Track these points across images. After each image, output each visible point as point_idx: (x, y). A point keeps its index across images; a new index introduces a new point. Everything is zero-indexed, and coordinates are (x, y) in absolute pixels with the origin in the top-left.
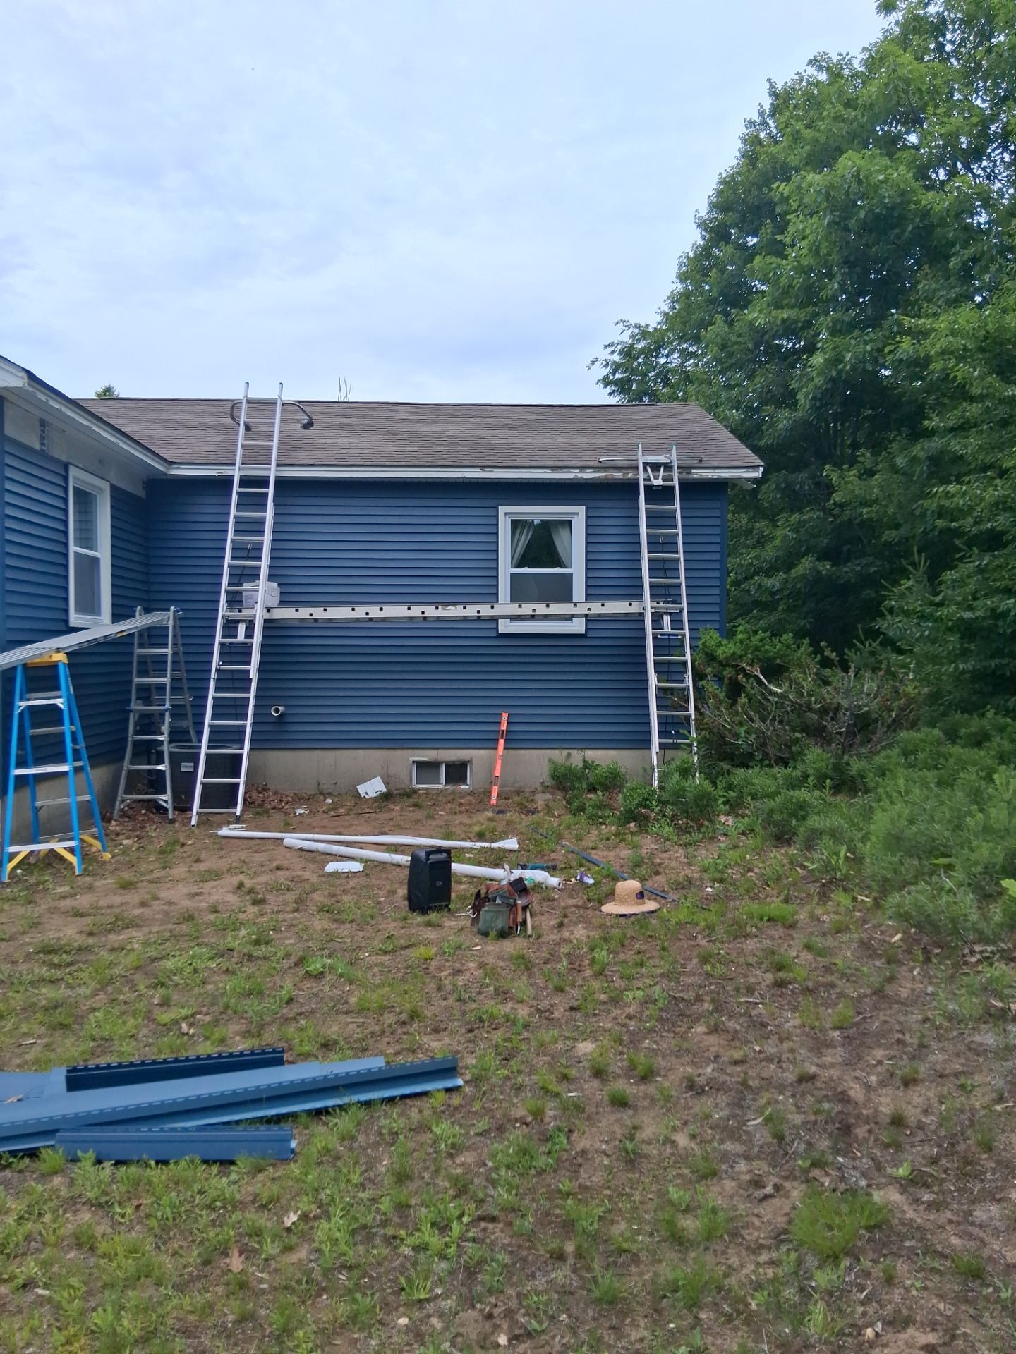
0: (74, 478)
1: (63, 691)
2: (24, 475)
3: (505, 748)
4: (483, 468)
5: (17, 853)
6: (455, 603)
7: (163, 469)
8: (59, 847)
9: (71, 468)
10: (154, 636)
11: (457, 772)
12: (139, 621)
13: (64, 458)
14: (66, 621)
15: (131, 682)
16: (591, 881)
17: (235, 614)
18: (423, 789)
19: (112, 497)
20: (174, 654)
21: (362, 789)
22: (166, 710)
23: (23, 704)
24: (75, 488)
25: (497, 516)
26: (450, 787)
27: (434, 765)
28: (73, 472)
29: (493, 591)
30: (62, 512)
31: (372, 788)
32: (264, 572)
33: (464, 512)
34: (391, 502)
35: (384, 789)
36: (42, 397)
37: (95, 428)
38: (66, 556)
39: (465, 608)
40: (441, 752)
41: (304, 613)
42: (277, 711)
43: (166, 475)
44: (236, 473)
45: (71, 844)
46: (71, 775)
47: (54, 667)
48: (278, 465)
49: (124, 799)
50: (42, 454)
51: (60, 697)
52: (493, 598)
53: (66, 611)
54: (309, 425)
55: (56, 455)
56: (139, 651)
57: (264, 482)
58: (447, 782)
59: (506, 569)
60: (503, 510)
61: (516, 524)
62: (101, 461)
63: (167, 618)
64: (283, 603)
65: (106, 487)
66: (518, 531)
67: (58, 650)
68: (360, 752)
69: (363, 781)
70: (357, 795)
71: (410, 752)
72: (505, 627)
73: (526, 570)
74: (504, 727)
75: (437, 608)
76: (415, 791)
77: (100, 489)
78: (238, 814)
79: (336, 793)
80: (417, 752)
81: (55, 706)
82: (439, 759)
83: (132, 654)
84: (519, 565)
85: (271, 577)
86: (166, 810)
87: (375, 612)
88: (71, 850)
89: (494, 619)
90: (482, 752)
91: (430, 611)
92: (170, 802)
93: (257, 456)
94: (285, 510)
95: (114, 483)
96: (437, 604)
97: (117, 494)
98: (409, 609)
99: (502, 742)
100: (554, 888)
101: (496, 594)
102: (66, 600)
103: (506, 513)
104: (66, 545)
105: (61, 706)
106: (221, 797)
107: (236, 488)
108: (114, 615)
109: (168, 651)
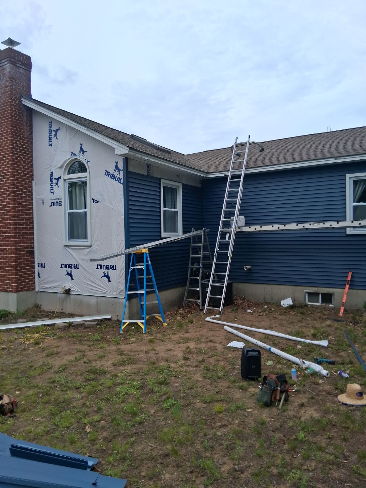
0: (163, 183)
1: (145, 263)
2: (138, 184)
3: (349, 289)
4: (336, 158)
5: (126, 323)
6: (319, 221)
7: (204, 176)
8: (139, 322)
9: (162, 180)
10: (197, 239)
11: (328, 298)
12: (193, 233)
13: (159, 177)
14: (161, 236)
15: (189, 256)
16: (346, 375)
17: (225, 230)
18: (311, 305)
19: (182, 188)
20: (204, 246)
21: (282, 302)
22: (200, 267)
23: (132, 268)
24: (163, 187)
25: (345, 179)
26: (324, 305)
27: (317, 294)
28: (162, 181)
29: (344, 215)
30: (158, 196)
31: (287, 302)
32: (236, 213)
33: (328, 179)
34: (295, 178)
35: (292, 303)
36: (139, 156)
37: (167, 164)
38: (160, 212)
39: (324, 224)
40: (319, 288)
41: (253, 229)
42: (246, 268)
43: (207, 178)
44: (229, 174)
45: (143, 321)
46: (145, 295)
47: (142, 254)
48: (246, 169)
49: (186, 300)
50: (148, 176)
51: (143, 265)
52: (344, 218)
53: (160, 232)
54: (263, 150)
55: (155, 175)
56: (192, 245)
57: (239, 176)
58: (322, 302)
59: (350, 204)
60: (348, 176)
61: (356, 183)
62: (178, 176)
63: (201, 232)
64: (247, 224)
65: (180, 185)
66: (358, 187)
67: (145, 248)
68: (282, 286)
69: (283, 299)
70: (280, 305)
71: (304, 288)
72: (349, 232)
73: (361, 204)
74: (349, 279)
75: (310, 224)
76: (306, 305)
77: (178, 186)
78: (220, 311)
79: (272, 303)
80: (307, 288)
81: (142, 268)
82: (318, 292)
83: (190, 246)
84: (359, 201)
85: (240, 214)
86: (199, 305)
87: (282, 227)
88: (142, 323)
89: (345, 228)
90: (339, 290)
91: (307, 226)
92: (201, 303)
93: (238, 166)
94: (247, 187)
95: (184, 183)
96: (310, 222)
97: (185, 188)
98: (297, 225)
99: (347, 286)
100: (324, 376)
101: (345, 216)
102: (160, 228)
103: (349, 178)
104: (160, 208)
105: (144, 269)
106: (215, 303)
107: (229, 180)
108: (183, 232)
109: (201, 245)
